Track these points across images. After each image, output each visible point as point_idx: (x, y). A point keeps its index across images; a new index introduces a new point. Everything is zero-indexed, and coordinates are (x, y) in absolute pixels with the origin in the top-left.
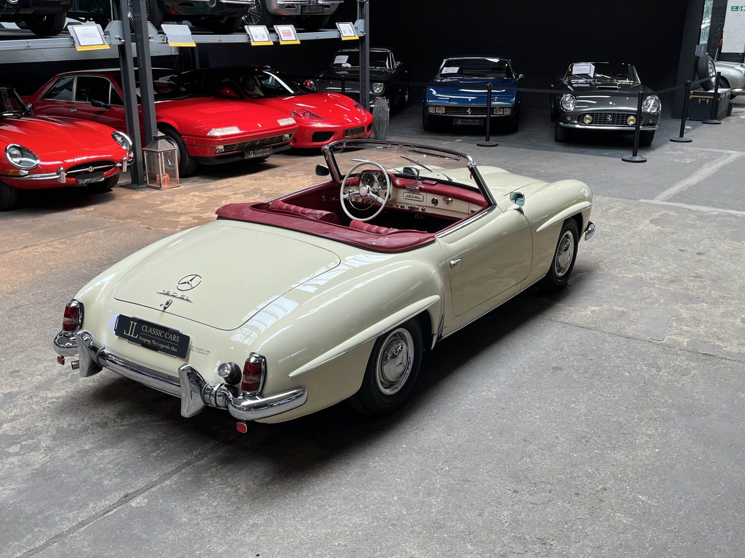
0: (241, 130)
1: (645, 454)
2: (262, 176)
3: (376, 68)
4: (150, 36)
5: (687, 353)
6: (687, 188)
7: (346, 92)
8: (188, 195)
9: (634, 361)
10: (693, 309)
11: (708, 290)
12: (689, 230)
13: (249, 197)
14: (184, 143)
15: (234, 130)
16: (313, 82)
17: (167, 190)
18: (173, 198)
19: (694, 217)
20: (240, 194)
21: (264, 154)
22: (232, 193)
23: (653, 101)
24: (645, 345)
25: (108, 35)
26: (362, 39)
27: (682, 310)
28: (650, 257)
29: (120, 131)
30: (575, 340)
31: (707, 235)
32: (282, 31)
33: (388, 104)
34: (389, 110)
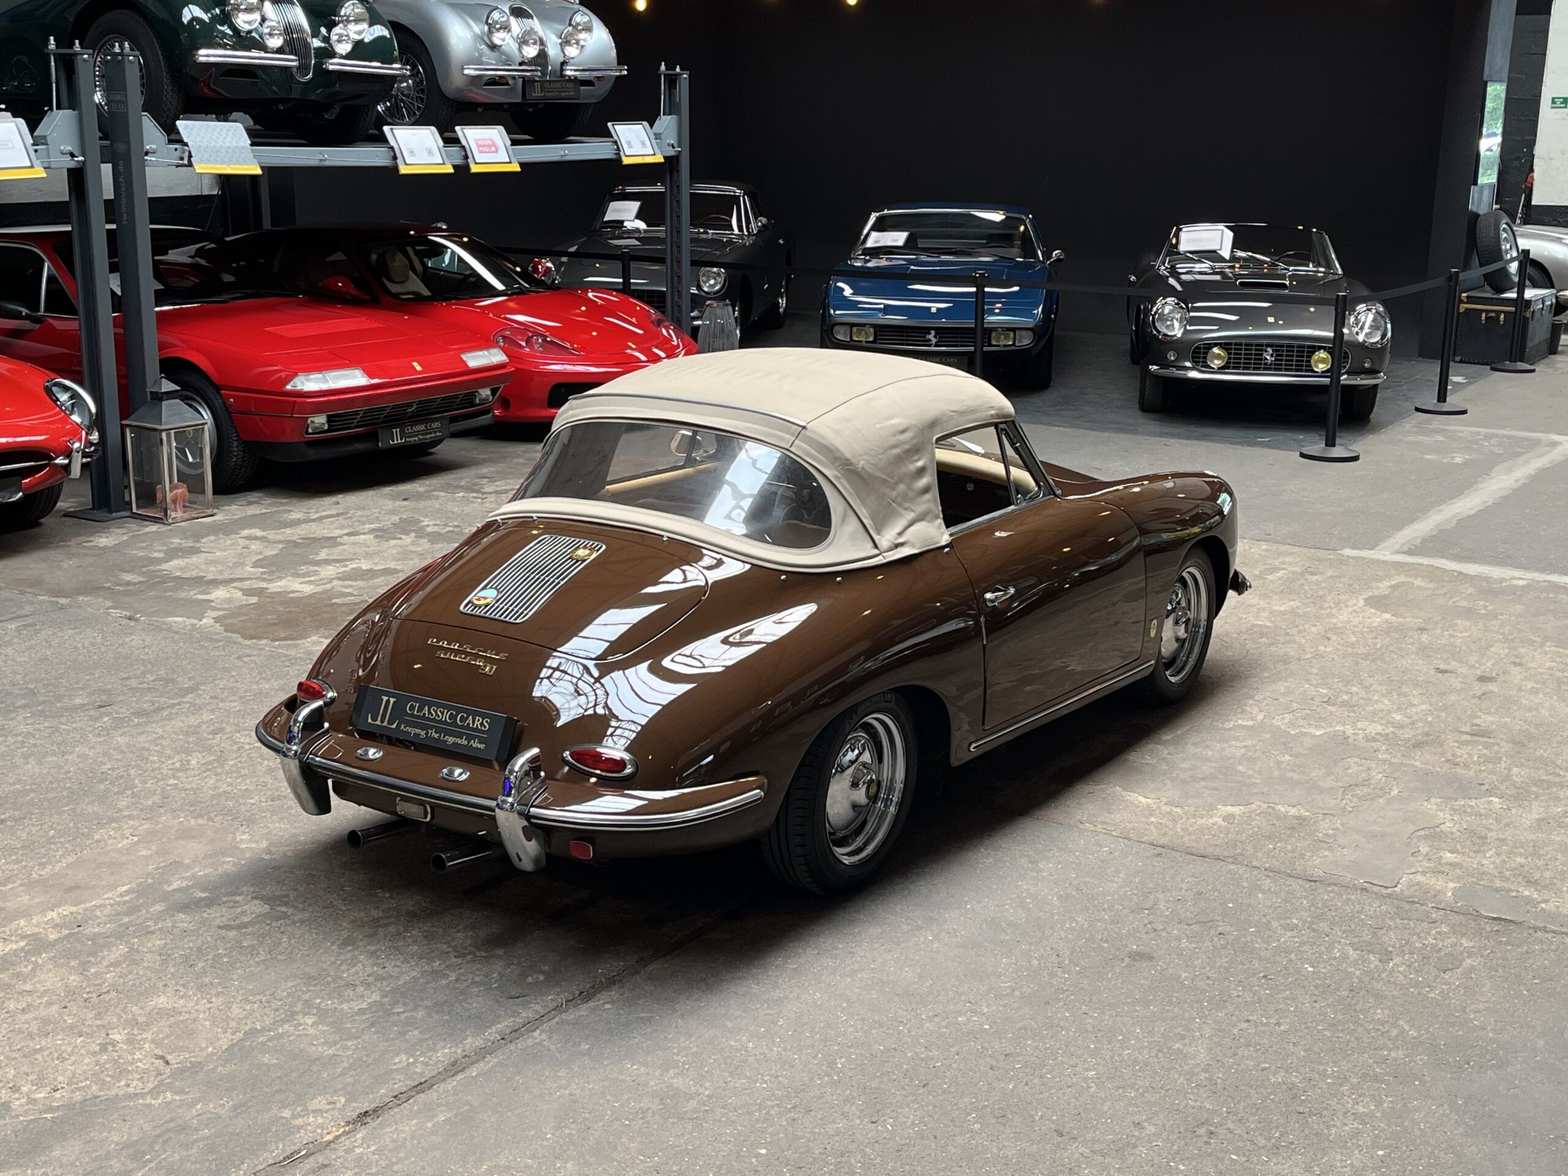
0: (372, 377)
1: (1352, 1163)
2: (421, 489)
3: (706, 233)
4: (148, 147)
5: (1453, 917)
6: (1454, 522)
7: (632, 288)
8: (233, 536)
9: (1328, 936)
10: (1469, 810)
11: (1503, 765)
12: (1459, 621)
13: (387, 541)
14: (227, 409)
15: (353, 378)
16: (553, 264)
17: (182, 524)
18: (197, 545)
19: (1471, 590)
20: (364, 534)
21: (428, 436)
22: (346, 531)
23: (1371, 317)
24: (1353, 897)
25: (42, 144)
26: (671, 162)
27: (1441, 814)
28: (1367, 688)
29: (65, 378)
30: (1184, 886)
31: (1502, 634)
32: (476, 140)
33: (736, 318)
34: (738, 332)
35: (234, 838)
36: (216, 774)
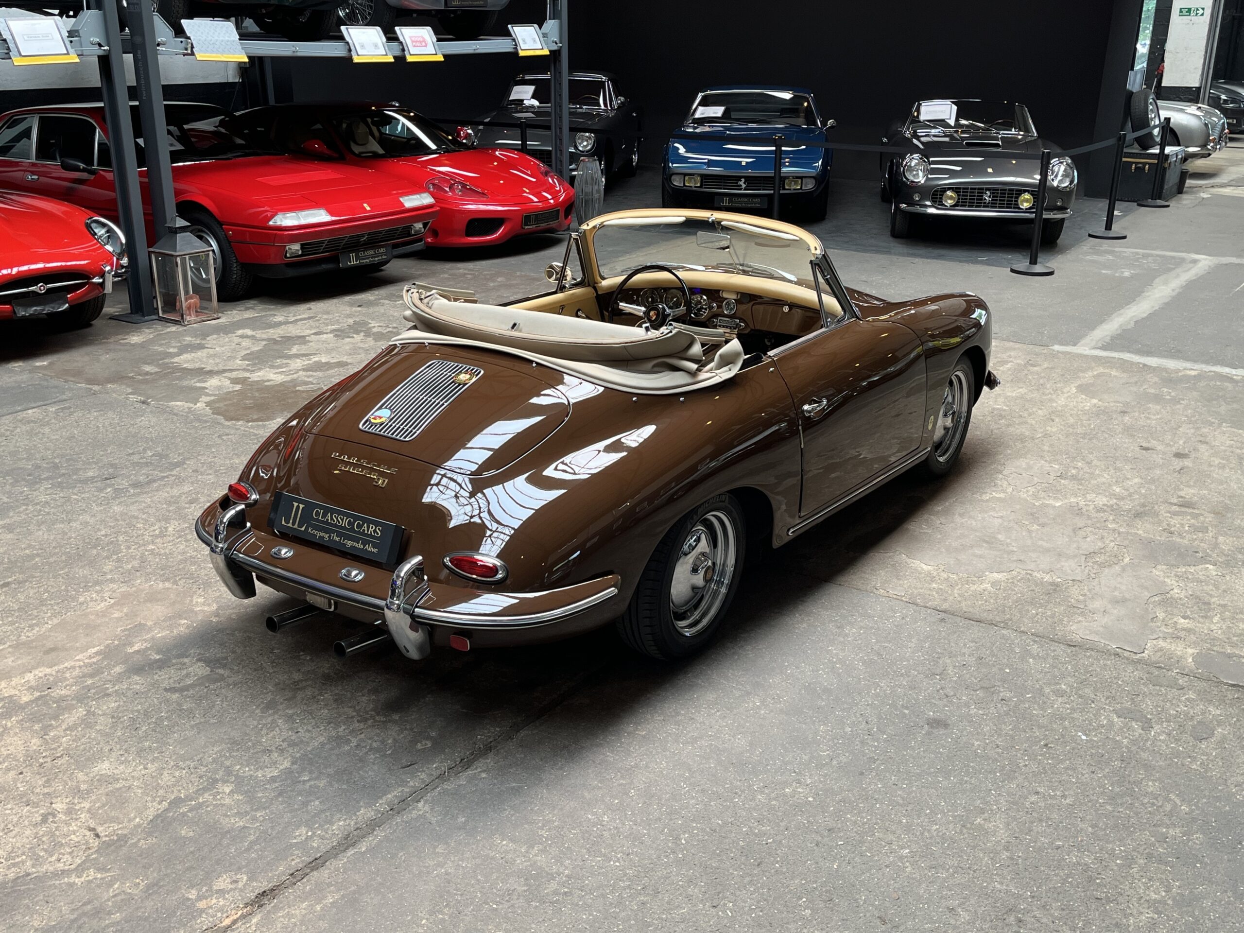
0: (332, 215)
2: (372, 298)
3: (581, 108)
4: (159, 40)
5: (1198, 684)
7: (528, 148)
8: (230, 335)
9: (1093, 702)
10: (1190, 577)
12: (1150, 405)
13: (343, 339)
14: (229, 239)
15: (320, 216)
16: (472, 131)
17: (195, 325)
18: (203, 342)
19: (1156, 379)
20: (327, 333)
21: (378, 258)
22: (313, 332)
24: (1109, 663)
25: (77, 37)
26: (555, 54)
27: (1168, 580)
29: (101, 217)
30: (967, 652)
31: (1186, 416)
32: (411, 37)
33: (602, 170)
34: (603, 180)
35: (191, 601)
36: (187, 541)
